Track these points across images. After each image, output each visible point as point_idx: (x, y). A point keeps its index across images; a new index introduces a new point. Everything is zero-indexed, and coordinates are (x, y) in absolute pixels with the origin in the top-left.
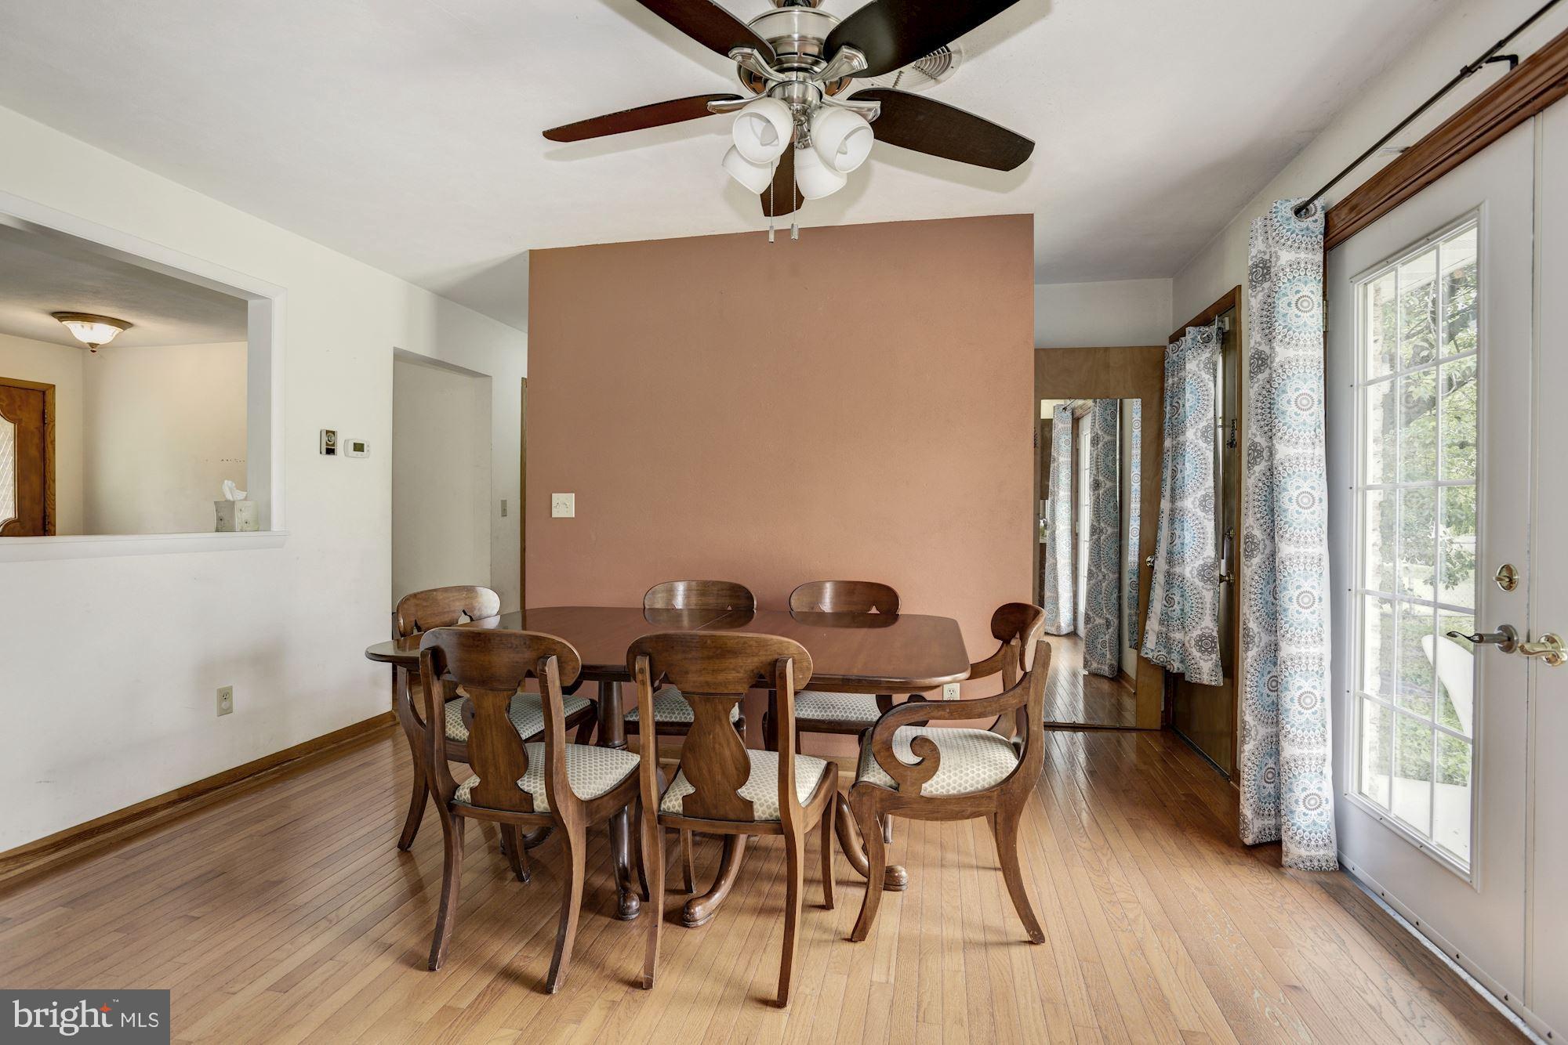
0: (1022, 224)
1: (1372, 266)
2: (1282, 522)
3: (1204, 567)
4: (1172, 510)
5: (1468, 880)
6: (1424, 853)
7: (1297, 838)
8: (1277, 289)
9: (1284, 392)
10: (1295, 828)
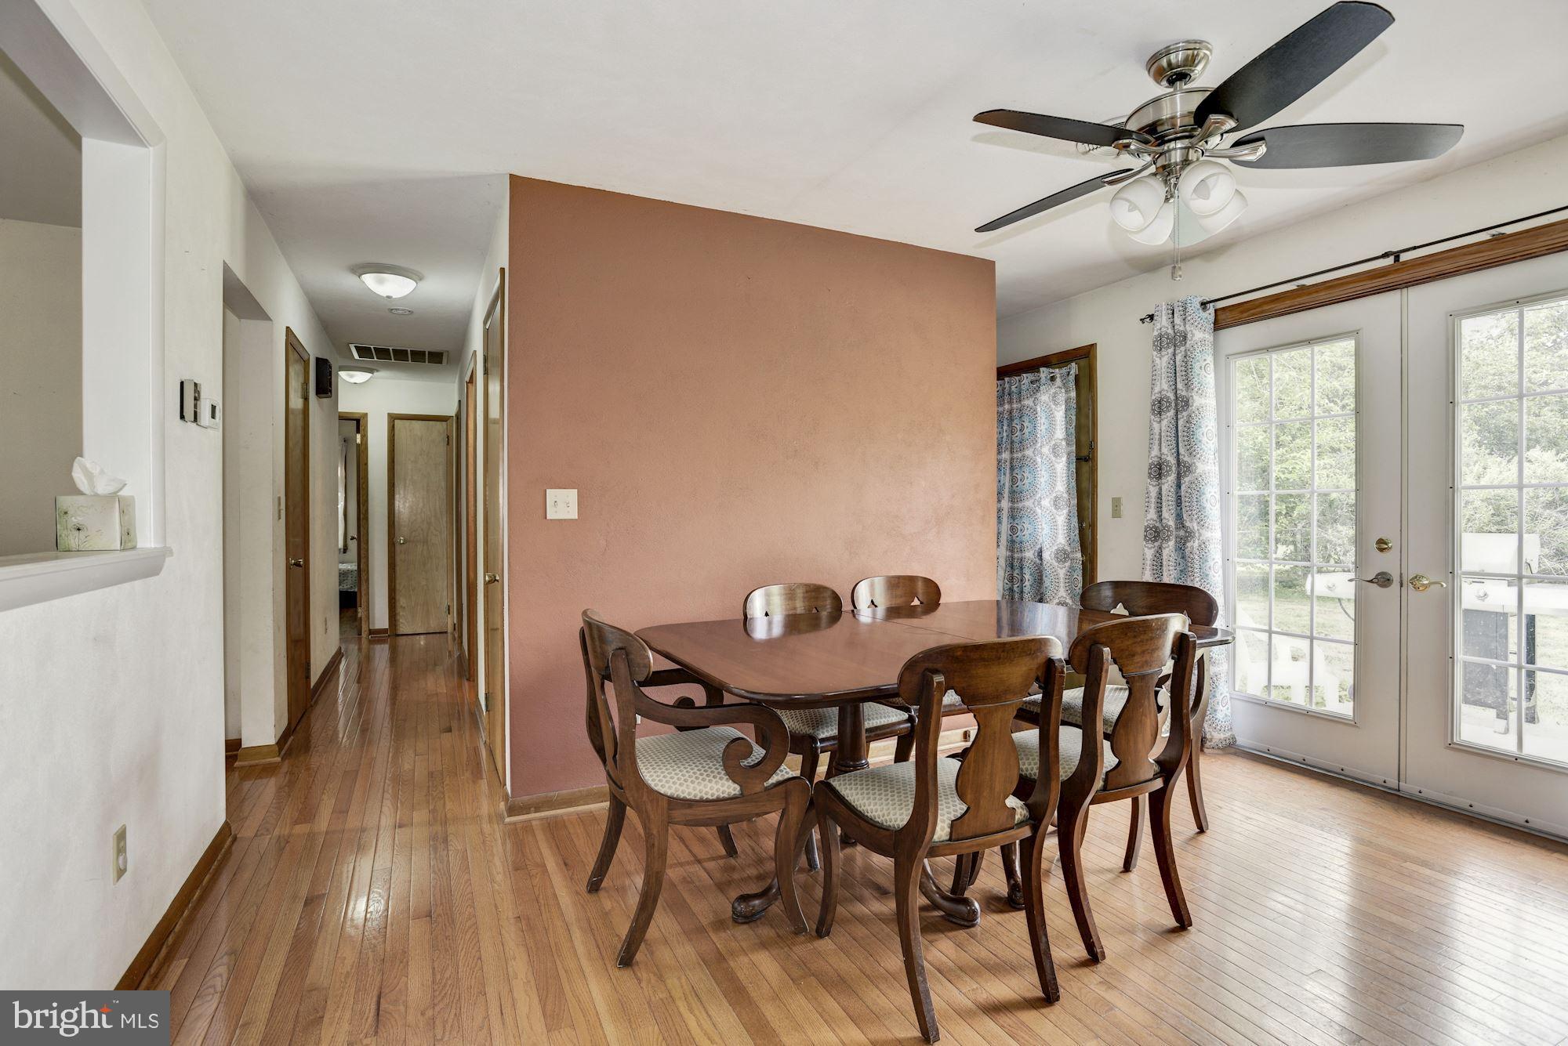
0: (988, 266)
1: (1249, 352)
2: (1203, 516)
3: (1058, 551)
4: (1012, 509)
5: (1353, 723)
6: (1312, 716)
7: (1219, 727)
8: (1193, 356)
9: (1200, 427)
10: (1217, 721)
